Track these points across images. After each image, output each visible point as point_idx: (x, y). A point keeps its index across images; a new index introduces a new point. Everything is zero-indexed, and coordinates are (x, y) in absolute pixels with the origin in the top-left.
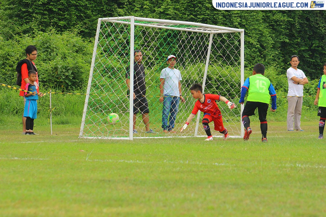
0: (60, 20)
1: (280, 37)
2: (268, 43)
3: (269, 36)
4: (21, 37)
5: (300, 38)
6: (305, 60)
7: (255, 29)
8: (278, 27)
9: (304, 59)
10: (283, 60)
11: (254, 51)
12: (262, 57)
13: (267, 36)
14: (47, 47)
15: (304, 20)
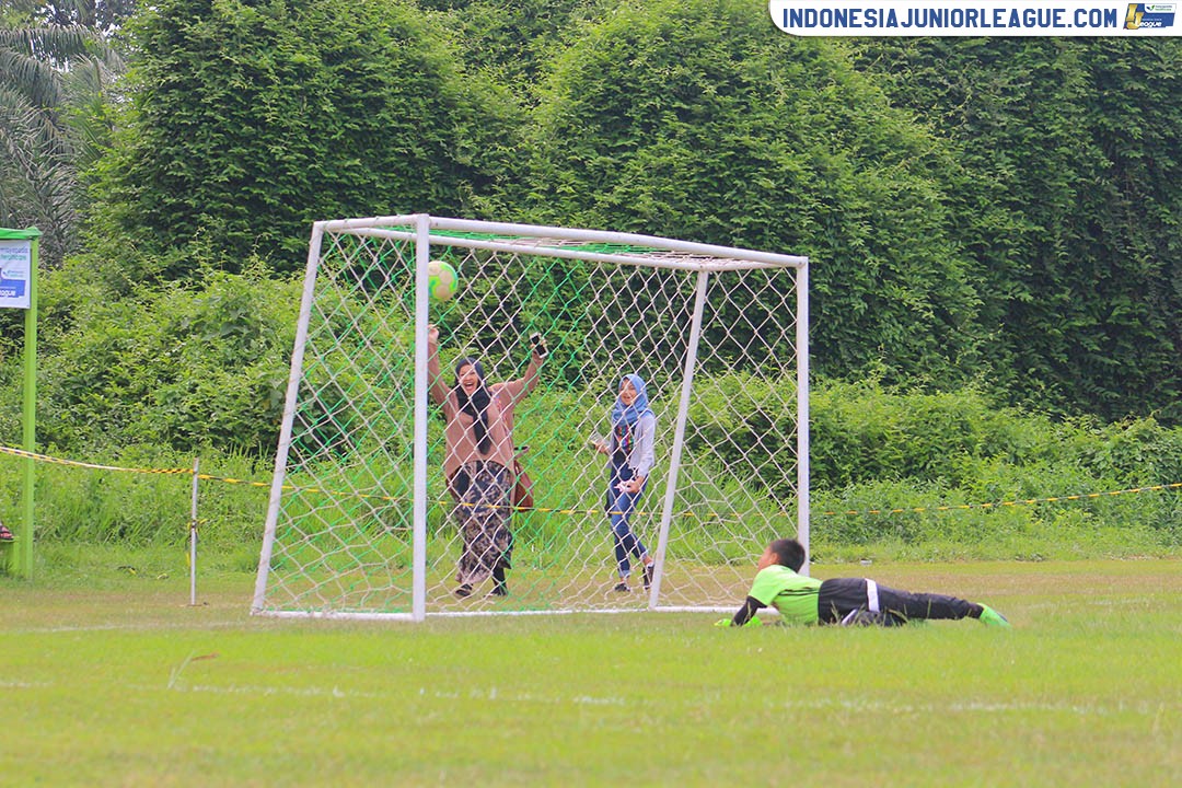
0: (287, 234)
1: (1004, 286)
2: (964, 306)
3: (968, 283)
4: (156, 290)
5: (1069, 290)
6: (1086, 360)
7: (920, 260)
8: (997, 253)
9: (1086, 357)
10: (1016, 359)
11: (916, 330)
12: (944, 353)
13: (961, 281)
14: (240, 322)
15: (1083, 229)
